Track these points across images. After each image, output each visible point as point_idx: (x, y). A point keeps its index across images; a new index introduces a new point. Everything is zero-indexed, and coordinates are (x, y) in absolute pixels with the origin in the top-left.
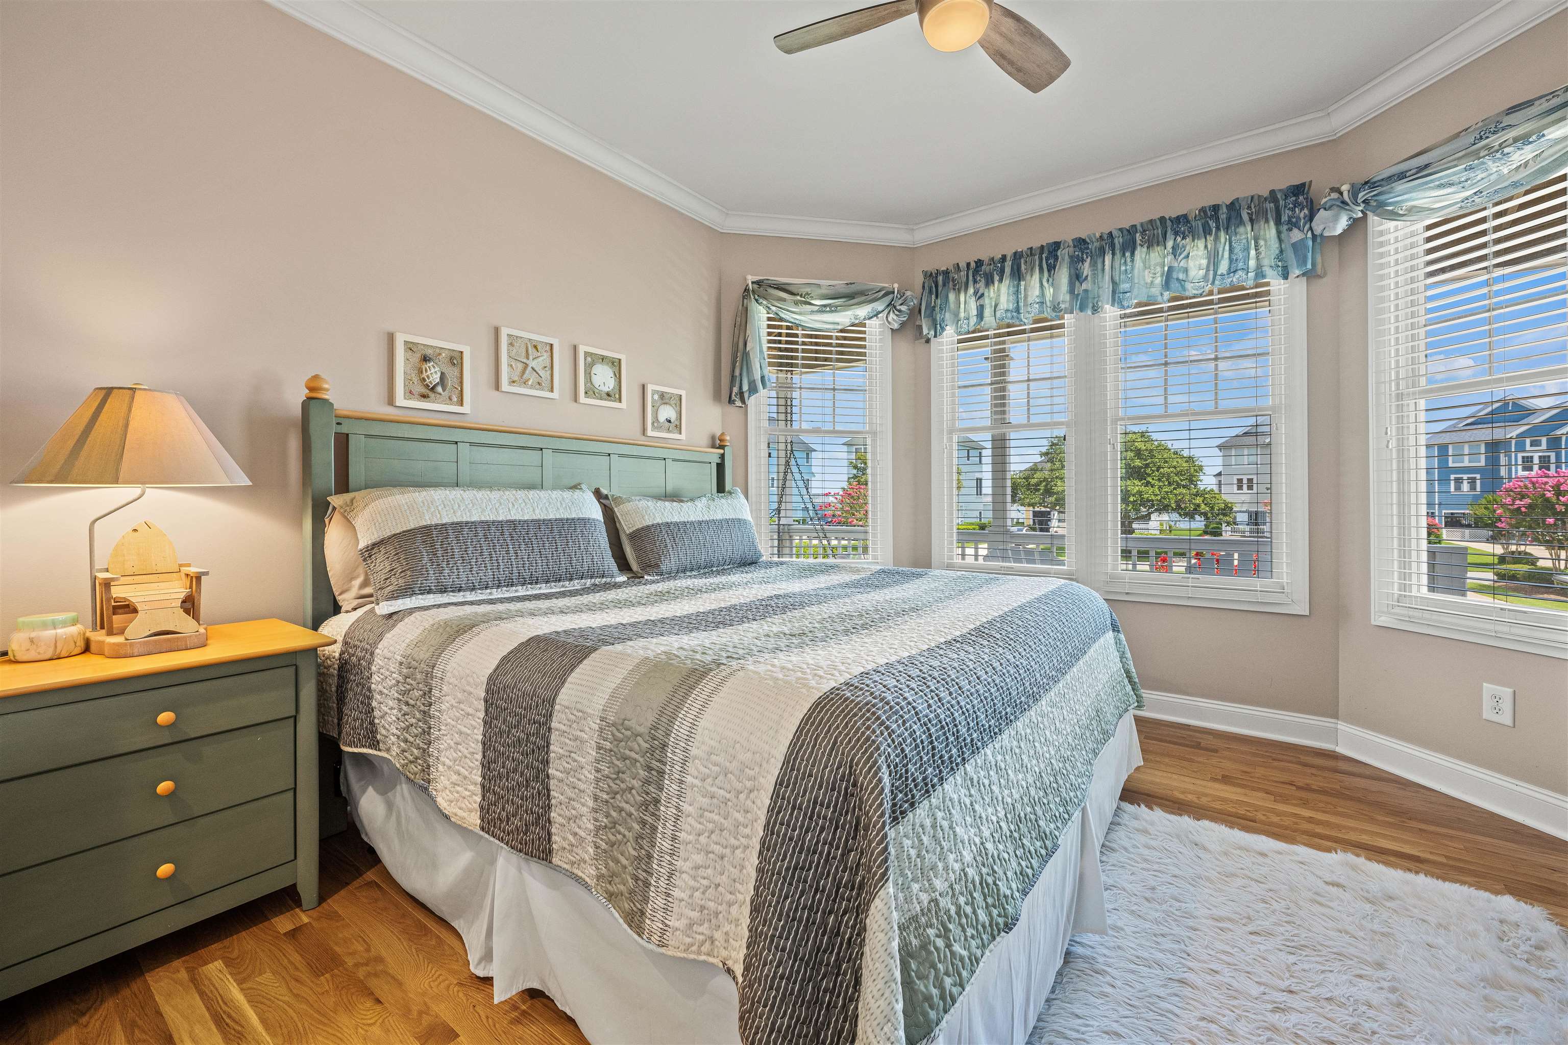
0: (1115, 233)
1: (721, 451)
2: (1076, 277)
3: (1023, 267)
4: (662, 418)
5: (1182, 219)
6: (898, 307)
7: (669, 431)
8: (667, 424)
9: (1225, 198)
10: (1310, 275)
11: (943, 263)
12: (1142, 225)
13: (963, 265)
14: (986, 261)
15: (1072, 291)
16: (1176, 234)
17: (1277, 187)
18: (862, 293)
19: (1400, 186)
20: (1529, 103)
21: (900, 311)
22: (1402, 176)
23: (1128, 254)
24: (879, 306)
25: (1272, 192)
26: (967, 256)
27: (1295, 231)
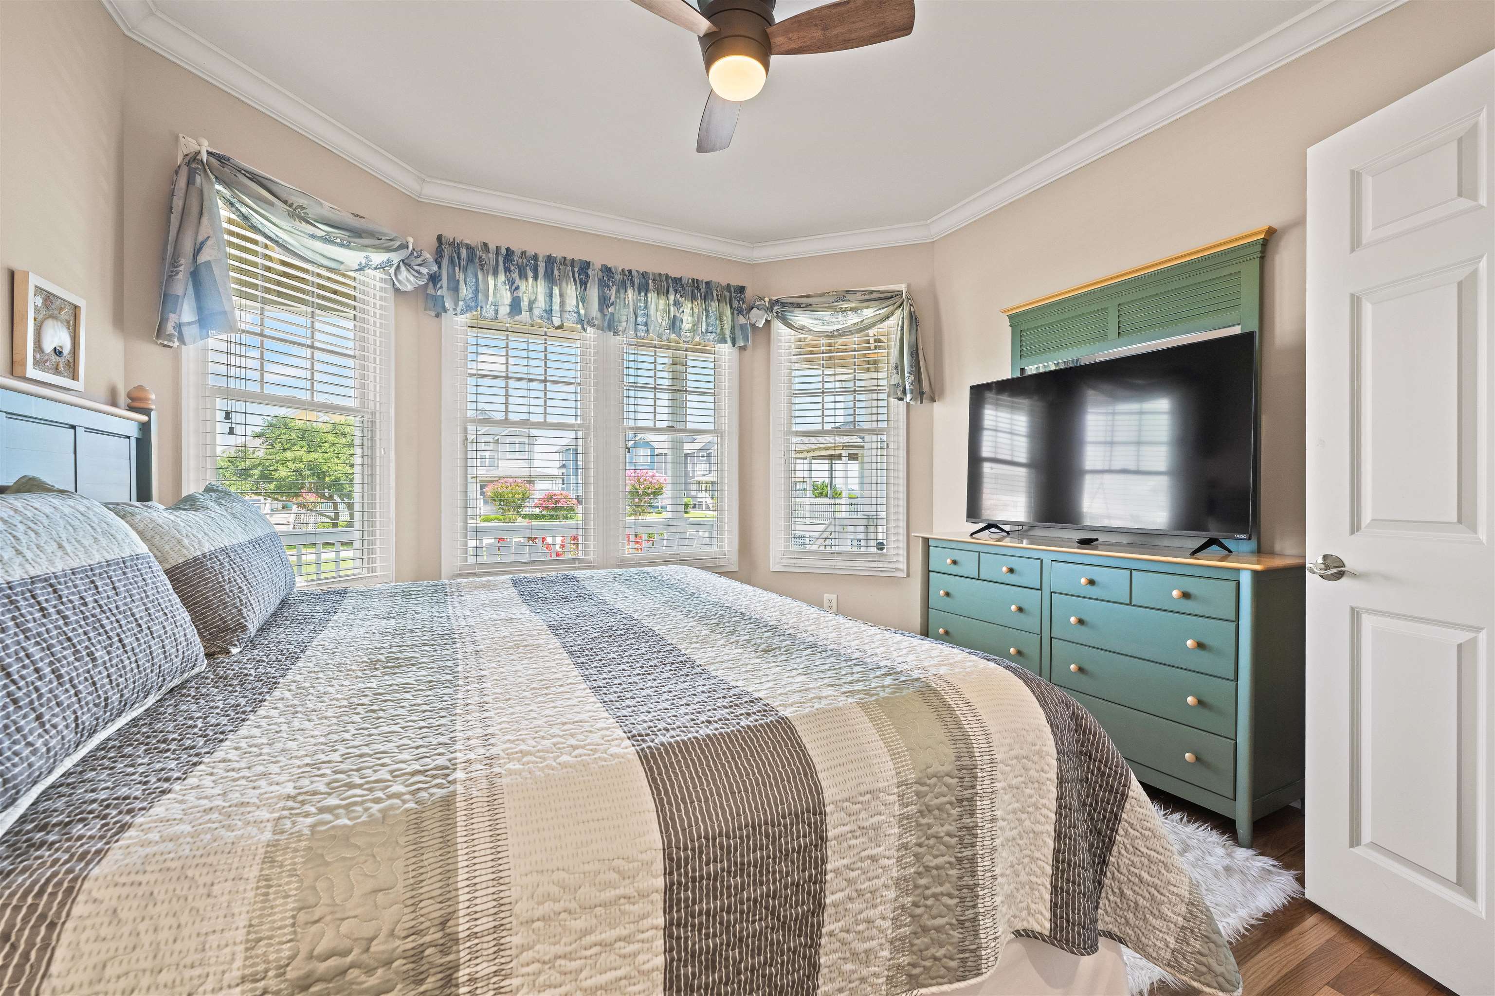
0: (634, 273)
1: (144, 418)
2: (604, 302)
3: (556, 273)
4: (48, 347)
5: (677, 281)
6: (416, 268)
7: (56, 371)
8: (54, 358)
9: (704, 277)
10: (742, 349)
11: (471, 236)
12: (654, 274)
13: (492, 247)
14: (518, 252)
15: (601, 310)
16: (676, 291)
17: (732, 283)
18: (371, 234)
19: (798, 311)
20: (855, 292)
21: (418, 272)
22: (799, 305)
23: (643, 294)
24: (395, 257)
25: (728, 285)
26: (498, 239)
27: (741, 317)
